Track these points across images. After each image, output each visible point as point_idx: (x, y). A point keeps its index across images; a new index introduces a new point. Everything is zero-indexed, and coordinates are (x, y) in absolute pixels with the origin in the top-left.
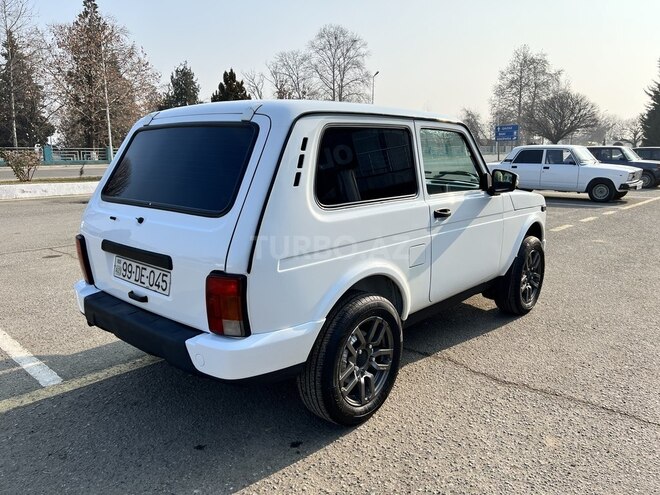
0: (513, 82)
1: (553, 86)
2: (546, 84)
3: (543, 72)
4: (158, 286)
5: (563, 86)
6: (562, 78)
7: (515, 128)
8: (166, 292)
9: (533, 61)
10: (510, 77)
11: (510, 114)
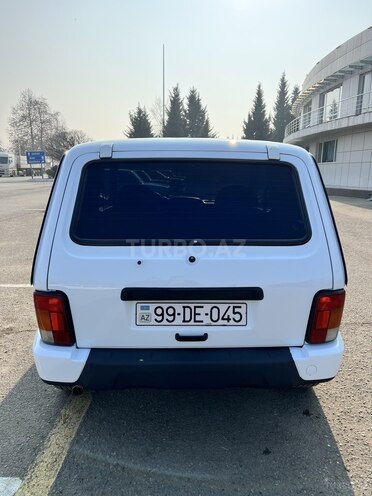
0: (24, 117)
1: (54, 123)
2: (49, 121)
3: (46, 112)
4: (228, 319)
5: (60, 124)
6: (59, 118)
7: (42, 154)
8: (243, 322)
9: (37, 103)
10: (21, 113)
11: (26, 142)
